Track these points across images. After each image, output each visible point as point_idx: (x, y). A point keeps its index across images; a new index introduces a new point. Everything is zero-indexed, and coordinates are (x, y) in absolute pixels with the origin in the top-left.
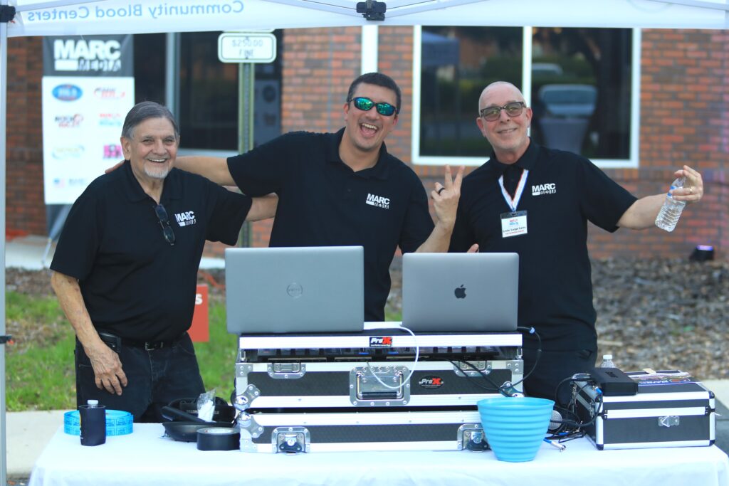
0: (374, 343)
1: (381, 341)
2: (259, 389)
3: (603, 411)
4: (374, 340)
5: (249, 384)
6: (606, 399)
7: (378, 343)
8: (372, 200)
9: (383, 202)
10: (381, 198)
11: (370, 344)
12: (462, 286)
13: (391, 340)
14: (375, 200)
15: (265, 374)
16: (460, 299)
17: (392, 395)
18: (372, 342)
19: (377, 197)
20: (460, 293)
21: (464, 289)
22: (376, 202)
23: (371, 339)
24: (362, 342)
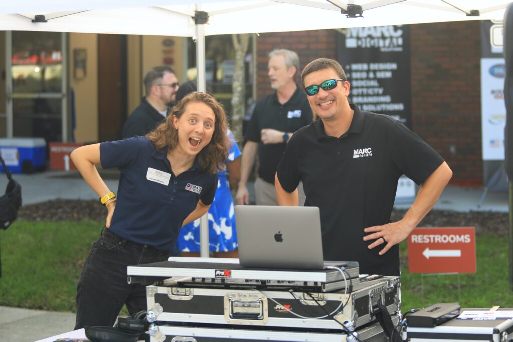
0: (218, 275)
1: (223, 273)
2: (162, 306)
3: (407, 339)
4: (219, 272)
5: (155, 303)
6: (410, 330)
7: (221, 275)
8: (357, 154)
9: (366, 152)
10: (363, 149)
11: (216, 275)
12: (279, 232)
13: (230, 273)
14: (360, 153)
15: (166, 296)
16: (279, 243)
17: (254, 317)
18: (217, 274)
19: (361, 150)
20: (278, 238)
21: (281, 235)
22: (361, 154)
23: (216, 271)
24: (209, 274)
